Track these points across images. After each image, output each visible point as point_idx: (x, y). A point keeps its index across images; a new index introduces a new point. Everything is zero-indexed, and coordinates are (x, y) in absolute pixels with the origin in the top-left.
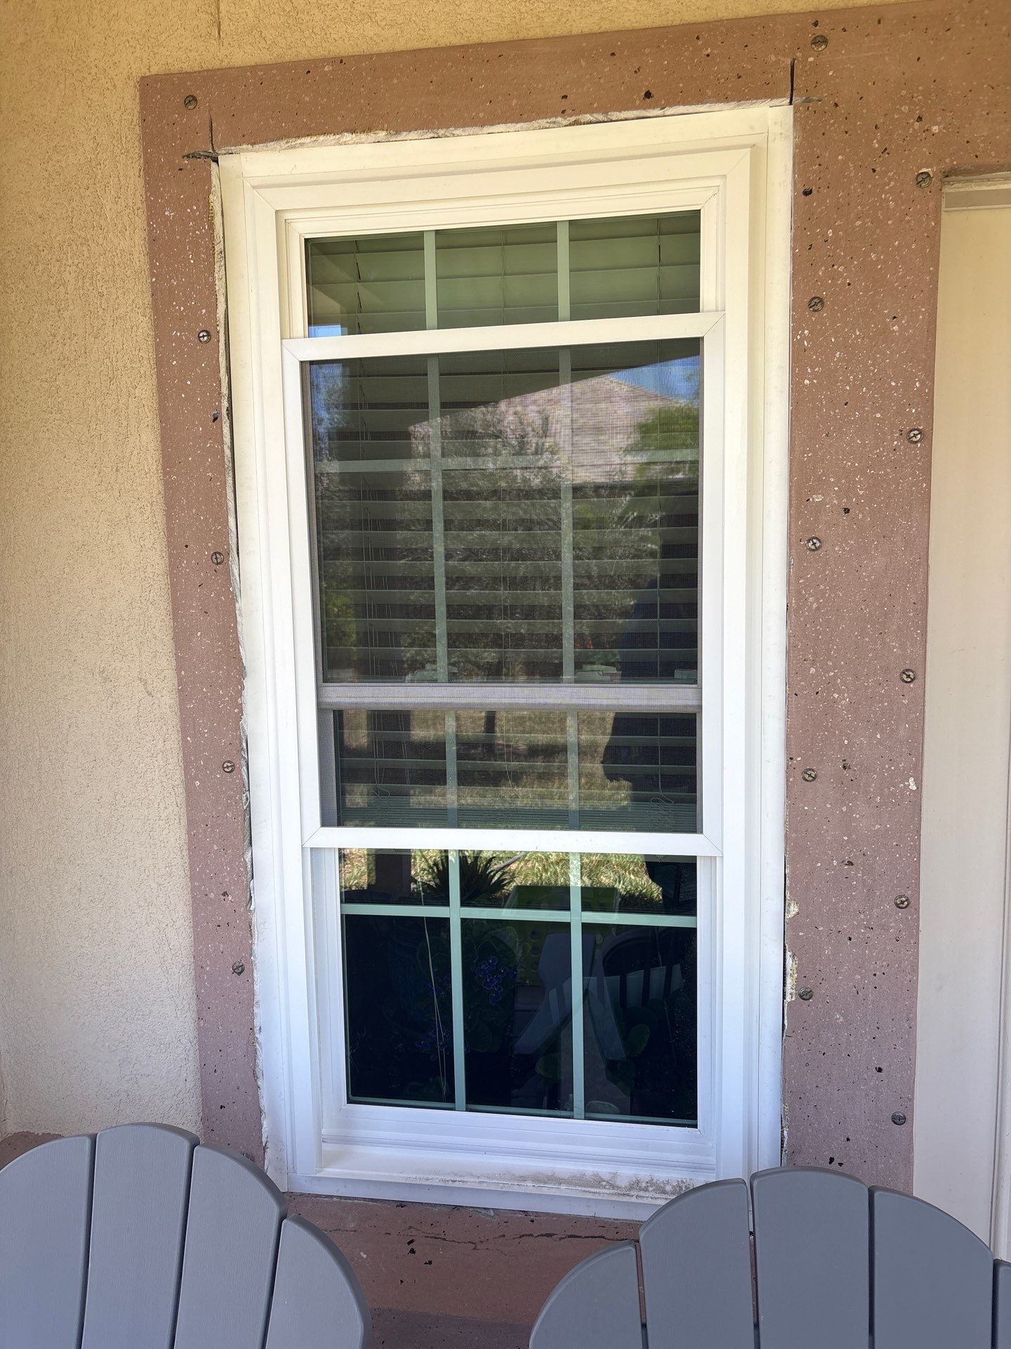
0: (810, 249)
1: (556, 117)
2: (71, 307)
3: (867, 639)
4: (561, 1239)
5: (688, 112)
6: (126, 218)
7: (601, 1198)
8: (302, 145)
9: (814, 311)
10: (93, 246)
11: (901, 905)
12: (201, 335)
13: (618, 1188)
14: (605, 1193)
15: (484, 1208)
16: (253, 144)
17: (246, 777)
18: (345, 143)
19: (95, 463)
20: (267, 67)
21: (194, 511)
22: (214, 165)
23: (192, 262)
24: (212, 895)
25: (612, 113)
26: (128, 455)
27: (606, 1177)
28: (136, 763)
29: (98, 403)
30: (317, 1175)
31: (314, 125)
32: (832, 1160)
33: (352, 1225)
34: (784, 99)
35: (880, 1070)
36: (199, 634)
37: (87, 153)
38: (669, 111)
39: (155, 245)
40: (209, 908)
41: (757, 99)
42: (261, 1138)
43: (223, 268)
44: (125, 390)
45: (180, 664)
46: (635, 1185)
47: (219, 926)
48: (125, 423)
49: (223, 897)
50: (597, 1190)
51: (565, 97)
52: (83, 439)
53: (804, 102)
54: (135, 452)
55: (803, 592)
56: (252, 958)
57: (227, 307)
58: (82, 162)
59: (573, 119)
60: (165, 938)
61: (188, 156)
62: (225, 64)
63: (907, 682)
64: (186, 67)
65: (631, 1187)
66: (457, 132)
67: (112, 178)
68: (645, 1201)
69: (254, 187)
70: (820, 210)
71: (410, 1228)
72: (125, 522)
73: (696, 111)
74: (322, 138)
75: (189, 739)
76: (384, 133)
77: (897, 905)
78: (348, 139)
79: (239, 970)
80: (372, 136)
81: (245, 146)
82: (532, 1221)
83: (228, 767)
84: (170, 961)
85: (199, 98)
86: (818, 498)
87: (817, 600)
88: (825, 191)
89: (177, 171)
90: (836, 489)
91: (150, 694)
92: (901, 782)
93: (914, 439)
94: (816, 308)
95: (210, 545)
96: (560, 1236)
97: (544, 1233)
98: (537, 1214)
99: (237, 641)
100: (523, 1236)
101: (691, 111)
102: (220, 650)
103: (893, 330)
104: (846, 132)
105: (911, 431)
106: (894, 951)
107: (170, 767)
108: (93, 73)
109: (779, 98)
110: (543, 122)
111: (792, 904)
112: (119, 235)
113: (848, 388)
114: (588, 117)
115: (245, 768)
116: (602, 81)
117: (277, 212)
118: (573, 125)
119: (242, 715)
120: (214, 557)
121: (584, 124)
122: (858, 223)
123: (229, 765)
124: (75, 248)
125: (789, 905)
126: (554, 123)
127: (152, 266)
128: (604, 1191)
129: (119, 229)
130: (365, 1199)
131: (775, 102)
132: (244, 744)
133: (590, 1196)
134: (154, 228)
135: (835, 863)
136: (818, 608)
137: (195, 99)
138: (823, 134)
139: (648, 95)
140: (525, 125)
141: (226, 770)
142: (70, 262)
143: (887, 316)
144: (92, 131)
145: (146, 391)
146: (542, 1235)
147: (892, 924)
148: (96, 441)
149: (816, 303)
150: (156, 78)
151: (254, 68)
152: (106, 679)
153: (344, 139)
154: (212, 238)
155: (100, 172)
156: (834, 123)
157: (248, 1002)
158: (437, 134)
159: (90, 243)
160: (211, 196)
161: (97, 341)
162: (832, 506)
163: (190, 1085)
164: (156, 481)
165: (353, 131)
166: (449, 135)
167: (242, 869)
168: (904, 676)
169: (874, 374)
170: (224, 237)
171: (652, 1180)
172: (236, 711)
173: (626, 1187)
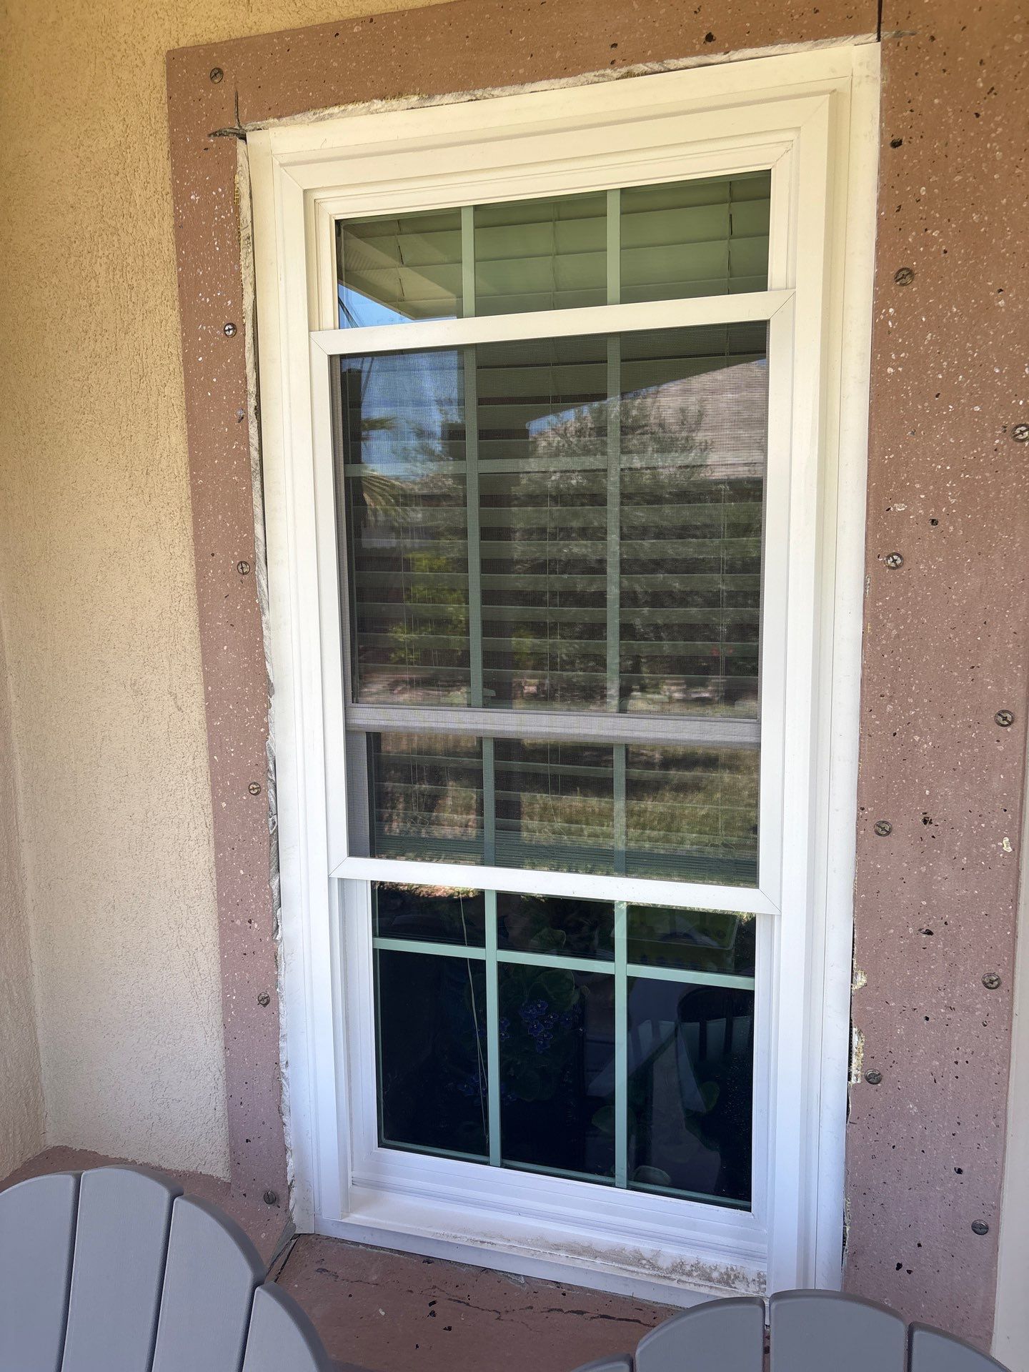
0: (898, 210)
1: (605, 69)
2: (103, 301)
3: (956, 674)
4: (592, 1318)
5: (757, 55)
6: (155, 204)
7: (639, 1279)
8: (331, 115)
9: (902, 285)
10: (122, 235)
11: (990, 985)
12: (227, 328)
13: (659, 1269)
14: (643, 1273)
15: (516, 1274)
16: (279, 117)
17: (273, 800)
18: (377, 112)
19: (126, 466)
20: (294, 32)
21: (220, 517)
22: (240, 143)
23: (218, 249)
24: (238, 922)
25: (669, 61)
26: (158, 457)
27: (647, 1255)
28: (167, 780)
29: (129, 402)
30: (343, 1221)
31: (342, 93)
32: (899, 1266)
33: (375, 1278)
34: (870, 35)
35: (960, 1171)
36: (225, 648)
37: (117, 136)
38: (735, 55)
39: (183, 232)
40: (236, 935)
41: (837, 36)
42: (285, 1176)
43: (251, 255)
44: (154, 388)
45: (208, 678)
46: (679, 1268)
47: (245, 954)
48: (155, 424)
49: (249, 924)
50: (636, 1269)
51: (615, 45)
52: (115, 440)
53: (895, 36)
54: (165, 455)
55: (881, 617)
56: (278, 990)
57: (255, 298)
58: (112, 146)
59: (624, 70)
60: (194, 962)
61: (215, 134)
62: (253, 32)
63: (1002, 725)
64: (215, 38)
65: (674, 1270)
66: (497, 92)
67: (141, 162)
68: (688, 1287)
69: (281, 165)
70: (911, 164)
71: (435, 1287)
72: (155, 528)
73: (767, 54)
74: (350, 107)
75: (215, 757)
76: (416, 98)
77: (984, 983)
78: (378, 107)
79: (265, 1001)
80: (403, 102)
81: (271, 120)
82: (564, 1294)
83: (253, 789)
84: (199, 986)
85: (225, 71)
86: (900, 508)
87: (897, 627)
88: (918, 142)
89: (202, 151)
90: (922, 496)
91: (180, 709)
92: (992, 842)
93: (1021, 437)
94: (904, 281)
95: (236, 553)
96: (593, 1315)
97: (575, 1309)
98: (570, 1287)
99: (263, 657)
100: (552, 1310)
101: (761, 54)
102: (246, 665)
103: (999, 306)
104: (944, 71)
105: (1017, 427)
106: (981, 1036)
107: (199, 785)
108: (122, 50)
109: (864, 33)
110: (590, 76)
111: (860, 974)
112: (148, 222)
113: (940, 377)
114: (641, 67)
115: (272, 791)
116: (657, 25)
117: (305, 191)
118: (626, 77)
119: (269, 734)
120: (240, 567)
121: (638, 75)
122: (958, 178)
123: (255, 786)
124: (105, 237)
125: (857, 974)
126: (603, 76)
127: (179, 254)
128: (643, 1271)
129: (148, 216)
130: (391, 1250)
131: (860, 38)
132: (271, 766)
133: (626, 1275)
134: (180, 214)
135: (911, 930)
136: (898, 636)
137: (220, 71)
138: (916, 74)
139: (710, 38)
140: (571, 80)
141: (252, 792)
142: (100, 253)
143: (990, 288)
144: (122, 112)
145: (174, 390)
146: (573, 1312)
147: (978, 1006)
148: (127, 443)
149: (905, 275)
150: (184, 51)
151: (280, 35)
152: (137, 693)
153: (375, 107)
154: (238, 223)
155: (129, 155)
156: (930, 60)
157: (273, 1035)
158: (475, 96)
159: (120, 232)
160: (237, 177)
161: (127, 337)
162: (917, 517)
163: (219, 1114)
164: (185, 485)
165: (383, 97)
166: (487, 96)
167: (268, 897)
168: (1000, 719)
169: (973, 359)
170: (252, 222)
171: (699, 1263)
172: (262, 730)
173: (667, 1268)
